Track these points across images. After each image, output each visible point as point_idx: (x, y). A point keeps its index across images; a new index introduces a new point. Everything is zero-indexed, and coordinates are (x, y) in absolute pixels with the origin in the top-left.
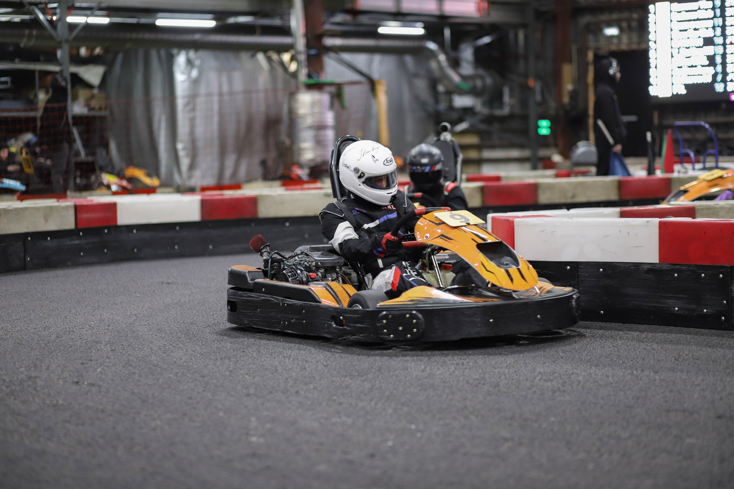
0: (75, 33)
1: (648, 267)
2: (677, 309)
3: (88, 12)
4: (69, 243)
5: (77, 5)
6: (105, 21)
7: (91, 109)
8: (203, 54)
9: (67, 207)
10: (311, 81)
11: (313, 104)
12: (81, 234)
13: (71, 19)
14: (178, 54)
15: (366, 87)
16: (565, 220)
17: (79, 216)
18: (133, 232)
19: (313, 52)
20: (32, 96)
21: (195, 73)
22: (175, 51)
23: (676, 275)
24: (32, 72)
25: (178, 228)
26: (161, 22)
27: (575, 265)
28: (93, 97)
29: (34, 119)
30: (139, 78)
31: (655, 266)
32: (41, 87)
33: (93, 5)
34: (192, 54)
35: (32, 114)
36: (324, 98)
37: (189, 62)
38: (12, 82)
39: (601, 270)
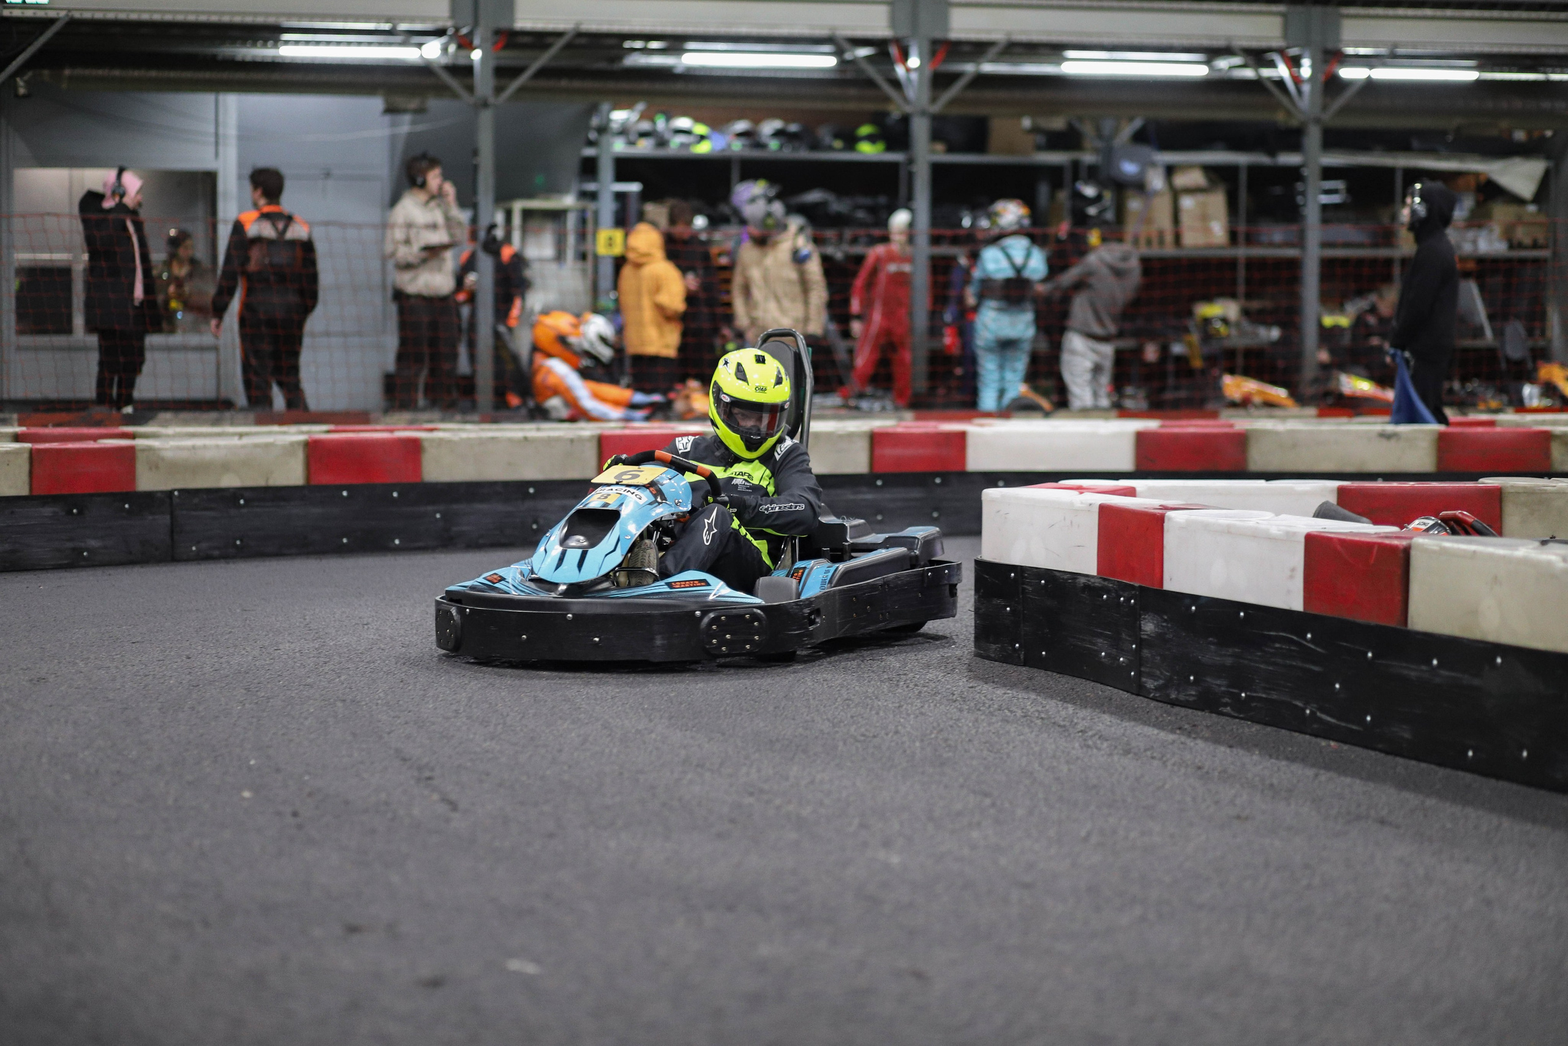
2: (1103, 654)
4: (852, 497)
6: (1472, 76)
7: (1514, 245)
12: (879, 483)
17: (878, 452)
24: (1390, 171)
28: (1520, 221)
29: (1388, 262)
31: (1093, 582)
33: (1382, 51)
35: (1383, 253)
38: (1349, 190)
39: (1043, 582)
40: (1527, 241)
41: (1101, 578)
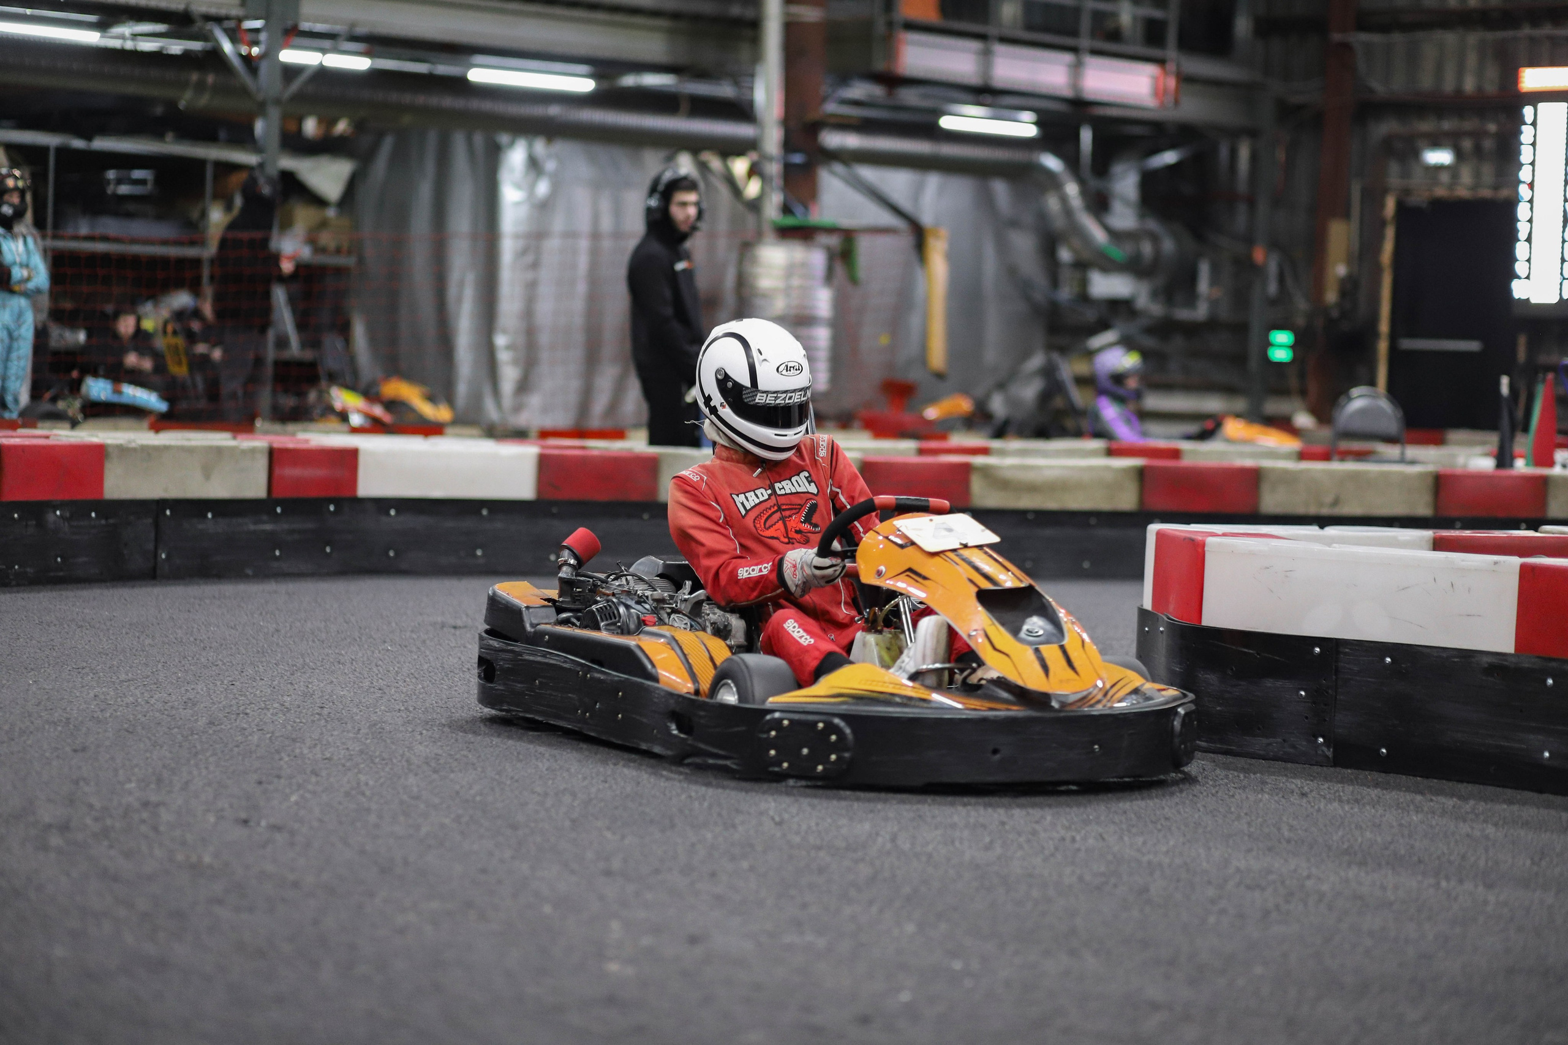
0: (295, 86)
1: (1489, 659)
2: (1547, 754)
3: (327, 44)
4: (252, 527)
5: (305, 26)
6: (361, 64)
7: (318, 249)
8: (561, 147)
9: (253, 451)
10: (789, 221)
11: (790, 270)
12: (279, 510)
13: (289, 56)
14: (511, 144)
15: (906, 241)
16: (1317, 547)
17: (277, 471)
18: (388, 514)
19: (797, 159)
20: (195, 215)
21: (543, 188)
22: (504, 138)
23: (1550, 681)
24: (199, 164)
25: (485, 512)
26: (479, 75)
27: (1332, 646)
28: (324, 224)
29: (196, 262)
30: (425, 190)
31: (1506, 661)
32: (216, 196)
33: (337, 28)
34: (540, 147)
35: (191, 252)
36: (816, 258)
37: (534, 164)
38: (158, 181)
39: (1388, 660)
40: (332, 245)
41: (1538, 657)
